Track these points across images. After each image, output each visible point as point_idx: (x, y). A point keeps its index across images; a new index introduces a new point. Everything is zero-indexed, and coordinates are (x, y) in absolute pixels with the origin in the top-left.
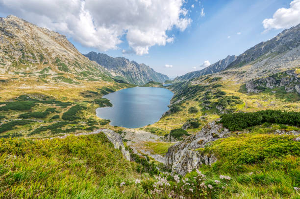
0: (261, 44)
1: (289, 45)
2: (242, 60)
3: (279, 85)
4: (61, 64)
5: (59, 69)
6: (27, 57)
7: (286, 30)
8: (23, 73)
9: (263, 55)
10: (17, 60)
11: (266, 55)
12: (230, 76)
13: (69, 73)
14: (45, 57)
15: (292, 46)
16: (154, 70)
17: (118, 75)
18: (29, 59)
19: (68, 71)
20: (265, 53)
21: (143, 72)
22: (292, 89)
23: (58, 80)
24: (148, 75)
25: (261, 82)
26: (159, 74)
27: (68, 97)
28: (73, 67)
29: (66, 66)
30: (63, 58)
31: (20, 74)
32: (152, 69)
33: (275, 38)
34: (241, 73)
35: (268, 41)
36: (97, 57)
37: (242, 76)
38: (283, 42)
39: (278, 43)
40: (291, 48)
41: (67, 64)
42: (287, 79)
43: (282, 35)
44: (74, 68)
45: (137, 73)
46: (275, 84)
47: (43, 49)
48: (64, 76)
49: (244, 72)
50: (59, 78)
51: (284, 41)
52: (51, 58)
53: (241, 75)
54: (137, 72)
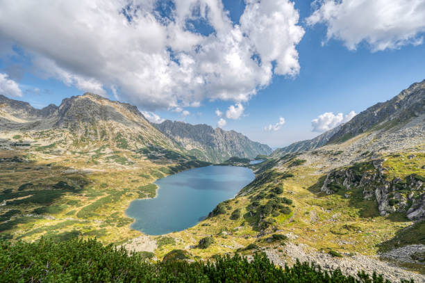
0: (378, 105)
1: (415, 109)
2: (347, 131)
3: (358, 184)
4: (121, 140)
5: (118, 146)
6: (90, 134)
7: (415, 84)
8: (79, 153)
9: (377, 124)
10: (79, 138)
11: (381, 124)
12: (318, 158)
13: (127, 150)
14: (107, 133)
15: (419, 112)
16: (249, 138)
17: (195, 148)
18: (90, 136)
19: (126, 148)
20: (380, 122)
21: (231, 142)
22: (371, 195)
23: (111, 160)
24: (238, 146)
25: (338, 177)
26: (256, 144)
27: (109, 183)
28: (134, 142)
29: (127, 142)
30: (126, 133)
31: (76, 154)
32: (246, 137)
33: (396, 98)
34: (335, 155)
35: (388, 101)
36: (171, 126)
37: (335, 160)
38: (408, 103)
39: (400, 105)
40: (417, 114)
41: (128, 140)
42: (368, 176)
43: (409, 93)
44: (135, 144)
45: (221, 145)
46: (354, 182)
47: (107, 124)
48: (119, 154)
49: (340, 153)
50: (113, 157)
51: (410, 102)
52: (113, 134)
53: (334, 158)
54: (222, 142)
